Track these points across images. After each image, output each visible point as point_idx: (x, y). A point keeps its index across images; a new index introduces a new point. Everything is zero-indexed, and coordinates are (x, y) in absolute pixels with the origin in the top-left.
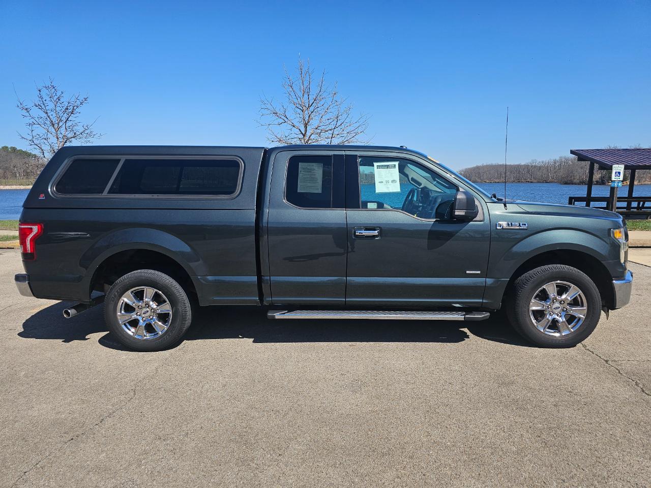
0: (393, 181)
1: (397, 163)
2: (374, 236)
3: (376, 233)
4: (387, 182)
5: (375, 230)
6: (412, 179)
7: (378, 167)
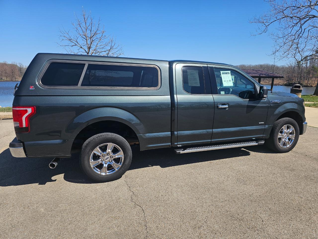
0: (230, 81)
1: (230, 72)
2: (225, 108)
3: (227, 106)
4: (227, 81)
5: (226, 105)
7: (223, 73)
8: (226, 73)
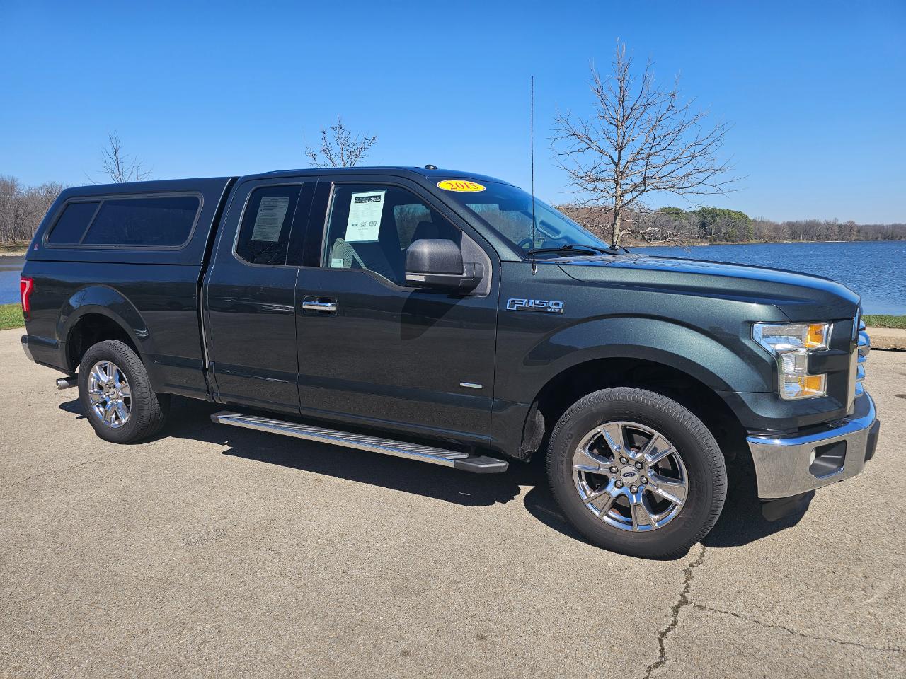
0: (372, 223)
4: (363, 225)
7: (358, 200)
8: (369, 199)
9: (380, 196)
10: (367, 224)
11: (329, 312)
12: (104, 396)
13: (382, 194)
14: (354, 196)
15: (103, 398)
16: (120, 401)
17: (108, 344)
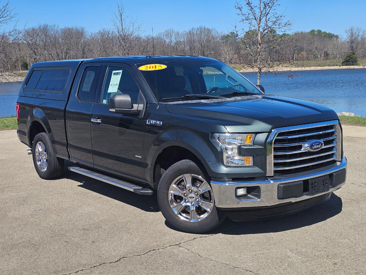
6: (229, 77)
9: (120, 73)
10: (115, 85)
11: (99, 123)
12: (40, 157)
13: (121, 71)
14: (114, 72)
15: (40, 158)
16: (45, 160)
17: (41, 134)
